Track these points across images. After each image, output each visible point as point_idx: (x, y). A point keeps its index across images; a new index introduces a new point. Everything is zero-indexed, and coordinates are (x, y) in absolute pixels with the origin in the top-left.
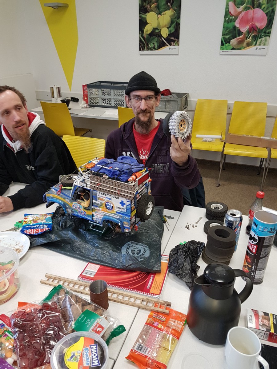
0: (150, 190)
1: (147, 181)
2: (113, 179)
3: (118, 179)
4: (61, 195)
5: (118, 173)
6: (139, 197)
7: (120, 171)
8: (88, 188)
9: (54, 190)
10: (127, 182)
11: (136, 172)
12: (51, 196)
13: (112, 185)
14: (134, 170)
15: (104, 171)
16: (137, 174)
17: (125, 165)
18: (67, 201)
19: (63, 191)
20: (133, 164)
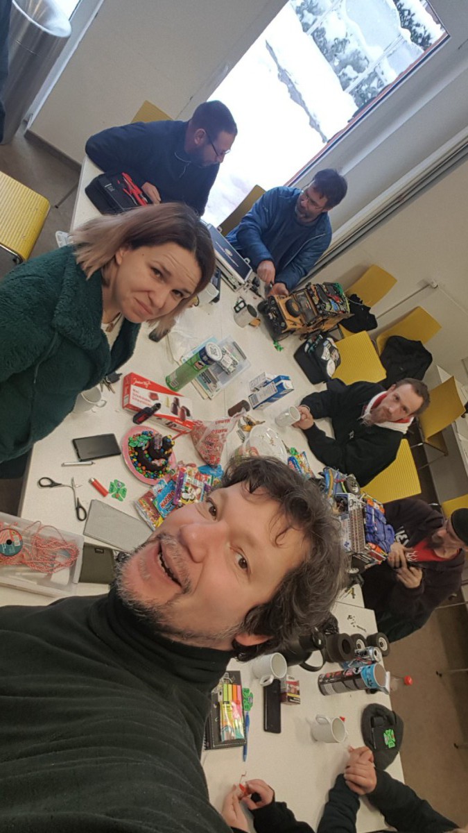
0: (370, 565)
1: (376, 560)
2: (365, 529)
3: (366, 533)
4: (335, 484)
5: (372, 531)
6: (358, 557)
7: (374, 532)
8: (350, 509)
9: (336, 474)
10: (367, 542)
11: (380, 547)
12: (331, 475)
13: (359, 530)
14: (380, 544)
15: (369, 518)
16: (378, 548)
17: (383, 535)
18: (331, 492)
19: (339, 484)
20: (387, 541)
